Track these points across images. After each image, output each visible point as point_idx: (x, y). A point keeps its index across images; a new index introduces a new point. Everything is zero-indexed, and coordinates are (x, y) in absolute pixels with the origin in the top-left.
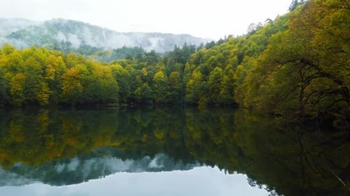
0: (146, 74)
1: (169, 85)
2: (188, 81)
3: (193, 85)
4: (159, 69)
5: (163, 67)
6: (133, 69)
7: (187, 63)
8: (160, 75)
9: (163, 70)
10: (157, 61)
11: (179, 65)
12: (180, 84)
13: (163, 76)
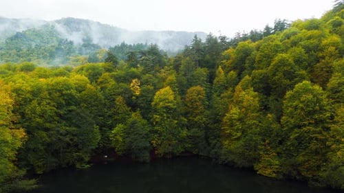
0: (137, 93)
1: (185, 115)
2: (227, 110)
3: (240, 120)
4: (164, 80)
5: (172, 77)
6: (113, 82)
7: (220, 68)
8: (165, 94)
9: (171, 84)
10: (162, 65)
11: (202, 72)
12: (207, 112)
13: (171, 98)
